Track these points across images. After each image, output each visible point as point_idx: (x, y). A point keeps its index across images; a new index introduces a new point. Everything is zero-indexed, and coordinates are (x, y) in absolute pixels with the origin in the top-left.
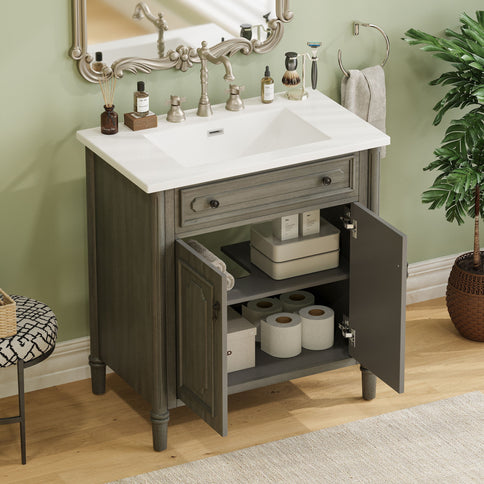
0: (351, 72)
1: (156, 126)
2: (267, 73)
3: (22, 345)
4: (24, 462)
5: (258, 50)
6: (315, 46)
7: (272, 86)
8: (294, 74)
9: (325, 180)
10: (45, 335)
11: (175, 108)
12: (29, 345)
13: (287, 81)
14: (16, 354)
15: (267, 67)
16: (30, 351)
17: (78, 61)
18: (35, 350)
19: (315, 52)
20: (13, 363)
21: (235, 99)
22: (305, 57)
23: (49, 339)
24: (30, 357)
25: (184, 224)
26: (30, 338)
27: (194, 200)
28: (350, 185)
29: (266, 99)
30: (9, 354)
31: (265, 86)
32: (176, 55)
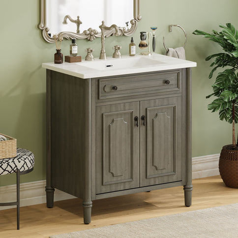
0: (170, 49)
1: (81, 61)
2: (132, 41)
3: (19, 162)
4: (18, 228)
5: (125, 34)
6: (154, 29)
7: (134, 47)
8: (145, 42)
9: (166, 82)
10: (30, 159)
11: (89, 53)
12: (22, 162)
13: (141, 45)
14: (16, 166)
15: (132, 38)
16: (23, 166)
17: (42, 30)
18: (25, 165)
19: (154, 32)
20: (14, 171)
21: (118, 52)
22: (150, 34)
23: (32, 162)
24: (23, 169)
25: (100, 98)
26: (23, 159)
27: (105, 86)
28: (178, 87)
29: (132, 53)
30: (13, 166)
31: (131, 47)
32: (88, 32)
